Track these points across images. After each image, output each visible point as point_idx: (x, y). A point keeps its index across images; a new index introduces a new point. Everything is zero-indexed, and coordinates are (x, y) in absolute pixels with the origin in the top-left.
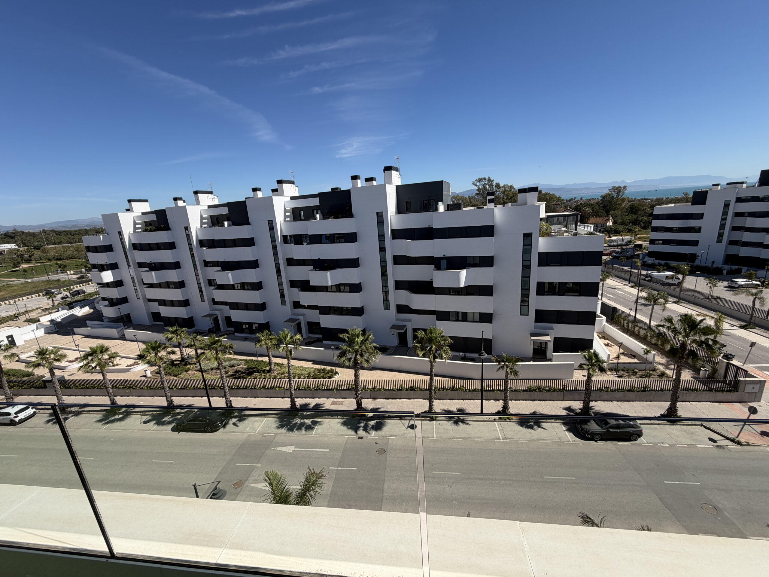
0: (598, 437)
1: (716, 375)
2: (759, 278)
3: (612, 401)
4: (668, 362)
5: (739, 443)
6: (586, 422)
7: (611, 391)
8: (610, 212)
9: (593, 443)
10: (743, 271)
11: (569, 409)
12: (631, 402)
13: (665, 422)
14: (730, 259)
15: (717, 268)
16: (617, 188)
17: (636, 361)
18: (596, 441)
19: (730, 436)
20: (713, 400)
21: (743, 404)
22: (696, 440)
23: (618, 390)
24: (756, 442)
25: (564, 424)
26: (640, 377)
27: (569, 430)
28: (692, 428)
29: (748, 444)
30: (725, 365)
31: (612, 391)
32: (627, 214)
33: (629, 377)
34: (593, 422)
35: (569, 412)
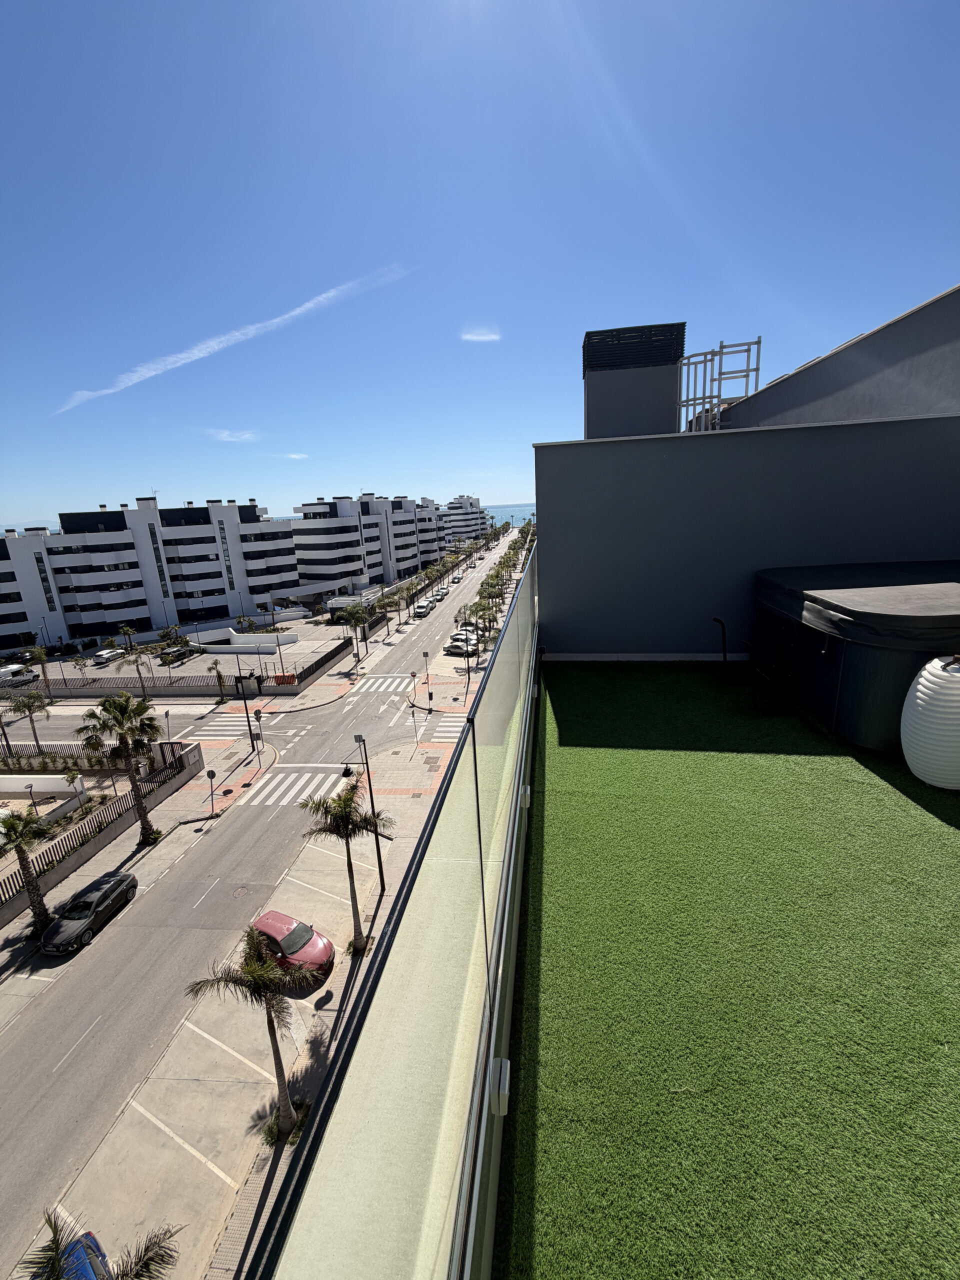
0: (87, 935)
1: (155, 765)
2: (119, 645)
3: (67, 877)
4: (98, 782)
5: (218, 816)
6: (55, 932)
7: (59, 862)
9: (87, 948)
10: (99, 641)
12: (93, 858)
13: (148, 849)
14: (76, 630)
15: (68, 644)
17: (60, 802)
18: (88, 944)
19: (207, 815)
20: (171, 792)
21: (195, 778)
22: (186, 843)
24: (227, 805)
25: (17, 971)
26: (80, 820)
27: (33, 971)
28: (175, 834)
29: (224, 811)
30: (156, 748)
31: (61, 862)
33: (65, 830)
34: (66, 923)
35: (12, 947)
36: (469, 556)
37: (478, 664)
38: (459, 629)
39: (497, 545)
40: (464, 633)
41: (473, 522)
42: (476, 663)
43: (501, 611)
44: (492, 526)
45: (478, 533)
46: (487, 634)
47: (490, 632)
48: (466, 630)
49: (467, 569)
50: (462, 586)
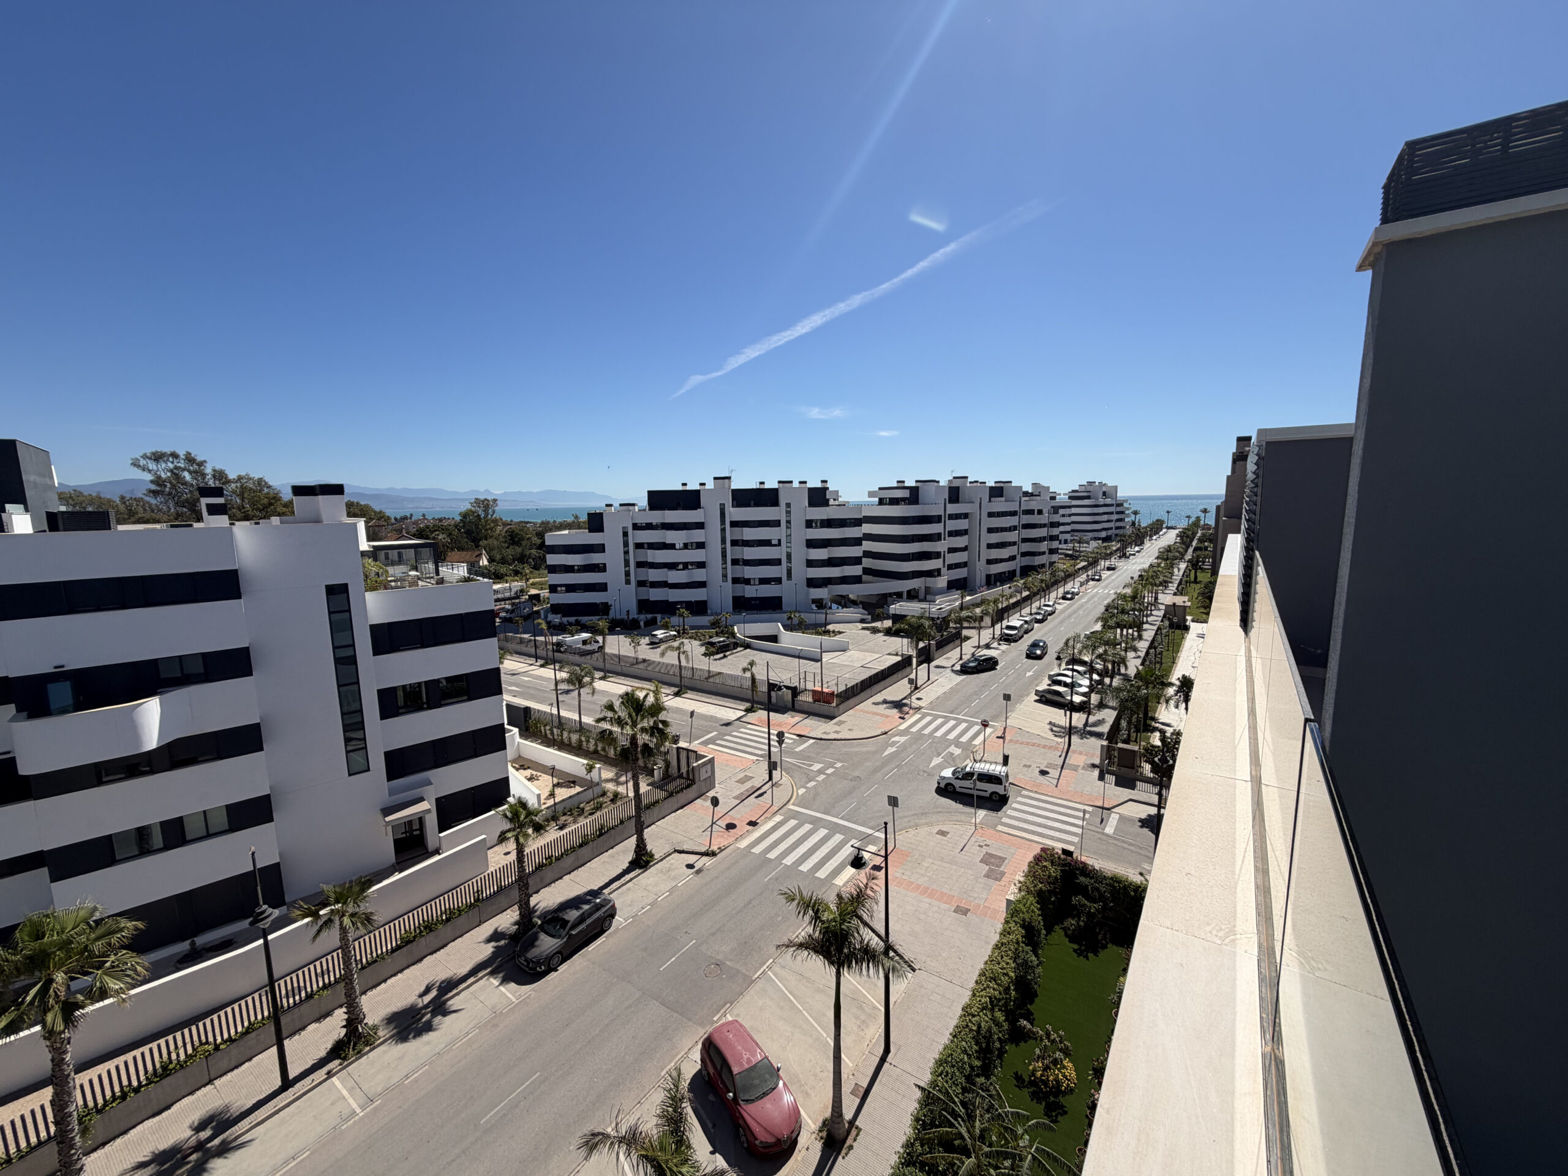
0: (557, 959)
1: (670, 770)
2: (673, 627)
3: (561, 878)
4: (616, 774)
5: (713, 854)
6: (532, 942)
7: (557, 859)
8: (481, 543)
9: (553, 975)
10: (659, 619)
11: (496, 936)
12: (588, 864)
13: (638, 871)
14: (644, 605)
15: (634, 619)
16: (483, 501)
17: (578, 789)
18: (556, 970)
19: (703, 849)
20: (676, 808)
21: (703, 797)
22: (675, 878)
23: (566, 853)
24: (726, 843)
25: (492, 973)
26: (590, 814)
27: (505, 981)
28: (668, 862)
29: (721, 850)
30: (675, 751)
31: (559, 859)
32: (506, 545)
33: (575, 822)
34: (543, 936)
35: (497, 941)
36: (1094, 563)
37: (1086, 724)
38: (1063, 666)
39: (1138, 552)
40: (1070, 673)
41: (1105, 518)
42: (1084, 721)
43: (1135, 650)
44: (1133, 524)
45: (1110, 532)
46: (1107, 680)
47: (1112, 678)
48: (1073, 670)
49: (1087, 581)
50: (1076, 606)
